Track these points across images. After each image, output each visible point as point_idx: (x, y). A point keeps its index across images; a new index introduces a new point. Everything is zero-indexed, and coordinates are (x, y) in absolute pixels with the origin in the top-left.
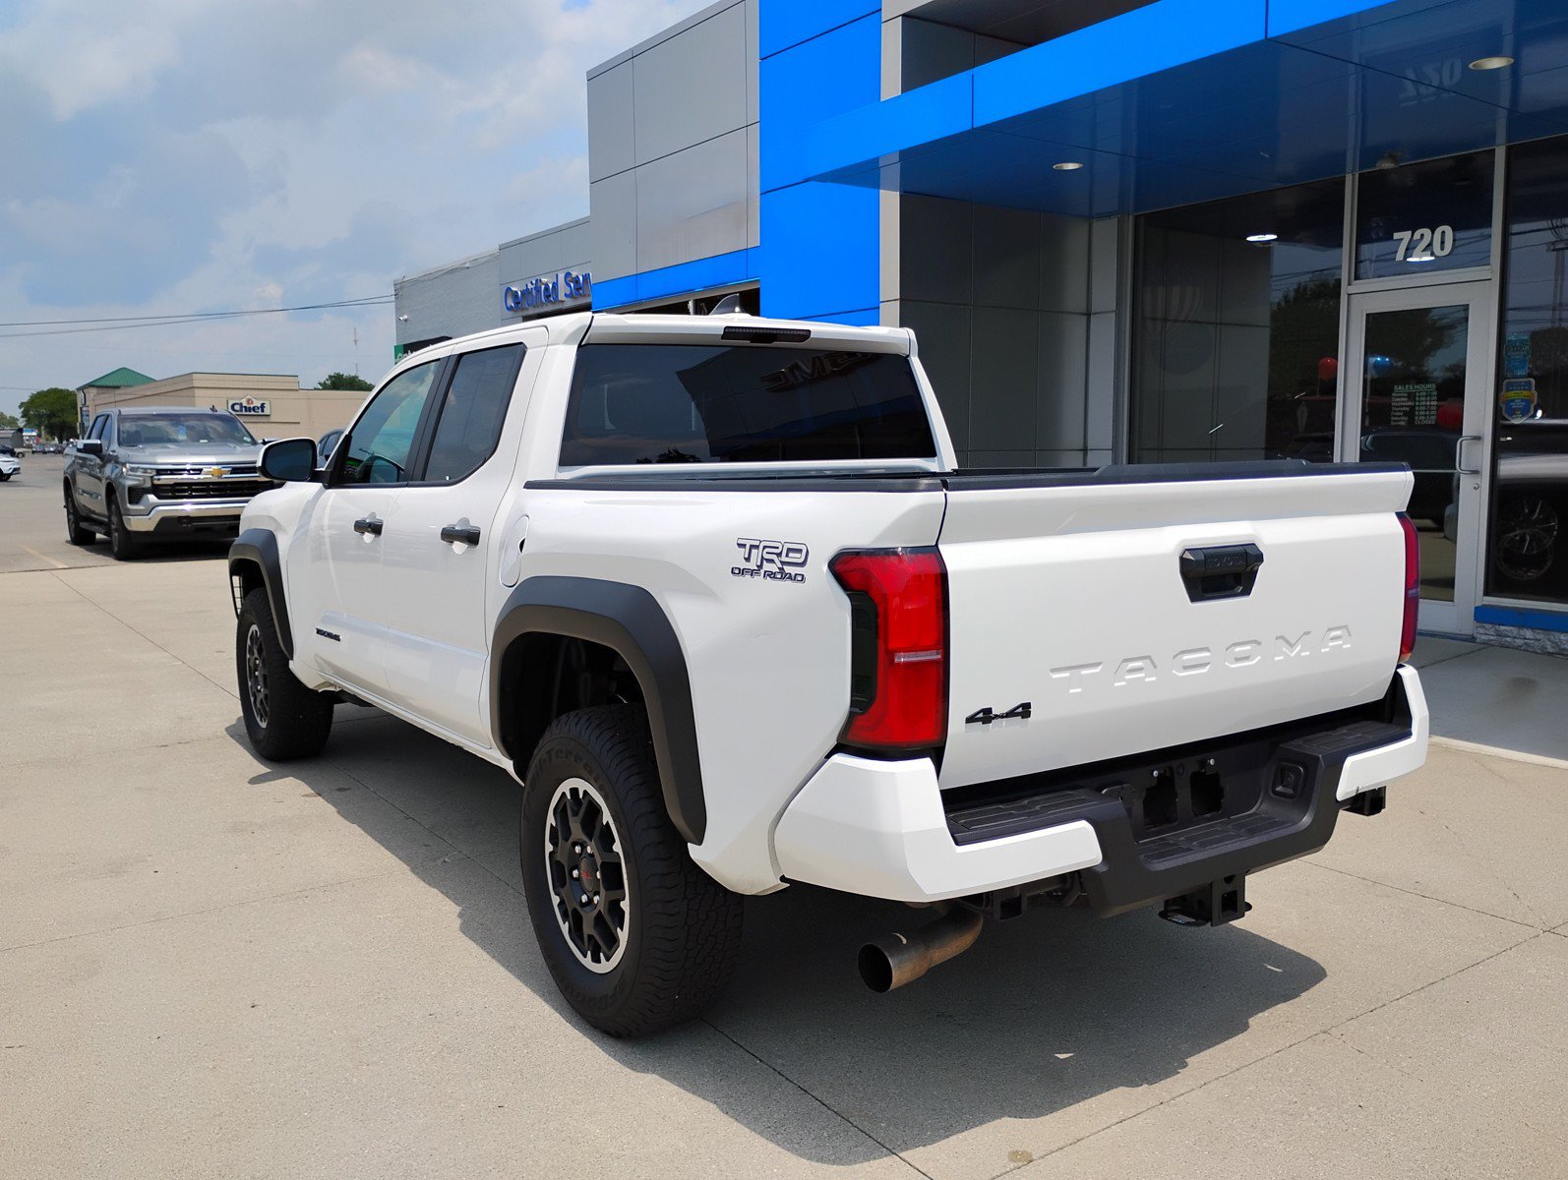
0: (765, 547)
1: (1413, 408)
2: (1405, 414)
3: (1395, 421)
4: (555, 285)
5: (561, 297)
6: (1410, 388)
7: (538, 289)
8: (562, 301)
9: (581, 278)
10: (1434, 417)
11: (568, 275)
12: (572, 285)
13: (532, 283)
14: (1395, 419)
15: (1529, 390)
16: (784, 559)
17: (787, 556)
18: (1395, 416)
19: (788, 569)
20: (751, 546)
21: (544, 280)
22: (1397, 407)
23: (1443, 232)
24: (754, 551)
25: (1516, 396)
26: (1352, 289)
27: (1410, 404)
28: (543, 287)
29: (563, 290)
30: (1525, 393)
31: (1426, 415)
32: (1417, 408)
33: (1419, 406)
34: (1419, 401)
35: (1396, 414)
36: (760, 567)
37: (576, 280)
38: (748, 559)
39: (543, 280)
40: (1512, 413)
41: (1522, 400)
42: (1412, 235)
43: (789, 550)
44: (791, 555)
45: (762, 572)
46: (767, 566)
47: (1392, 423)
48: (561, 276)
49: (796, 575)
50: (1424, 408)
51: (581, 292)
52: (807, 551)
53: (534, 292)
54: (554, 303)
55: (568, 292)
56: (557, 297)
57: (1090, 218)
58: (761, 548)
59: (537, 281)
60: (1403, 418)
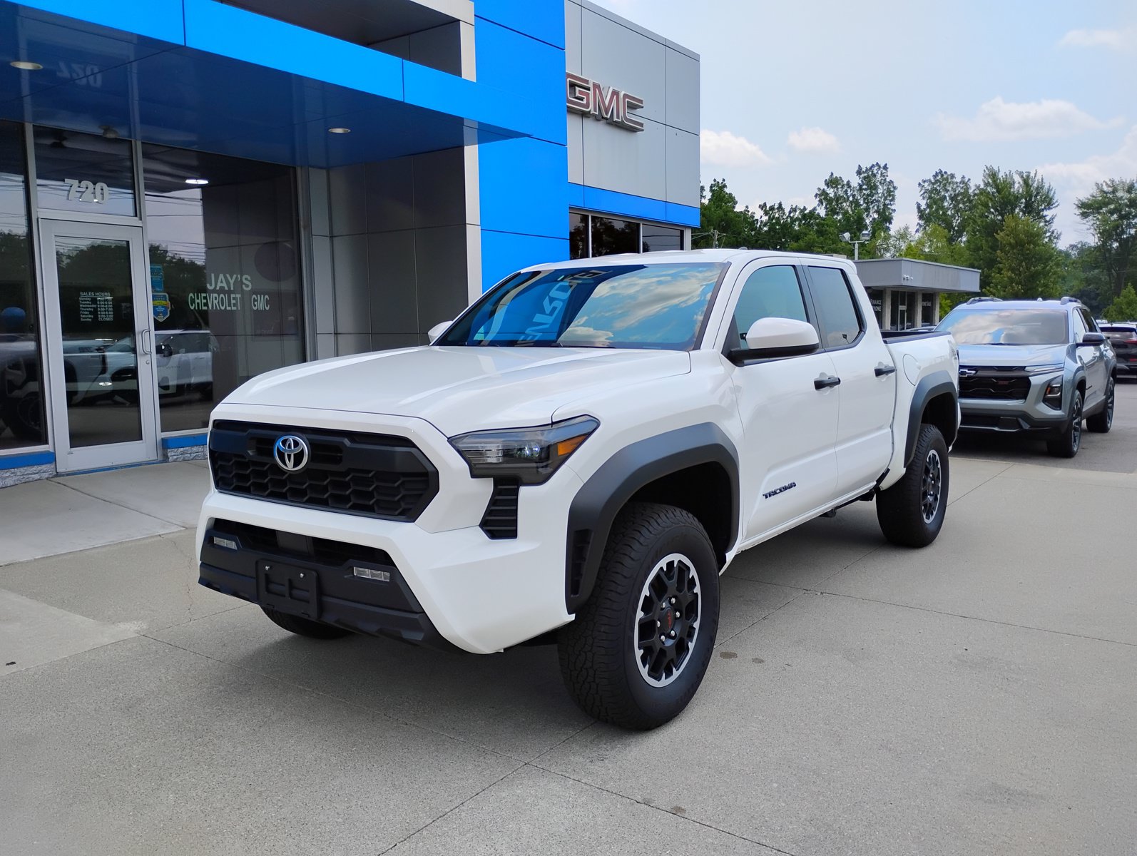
1: (96, 310)
2: (91, 313)
3: (84, 318)
6: (91, 294)
10: (112, 316)
14: (84, 316)
15: (166, 300)
18: (83, 314)
22: (84, 308)
23: (102, 187)
25: (159, 304)
27: (93, 306)
31: (106, 315)
32: (99, 309)
33: (100, 308)
34: (100, 304)
35: (85, 313)
40: (158, 315)
41: (163, 307)
47: (82, 320)
50: (104, 309)
60: (90, 316)
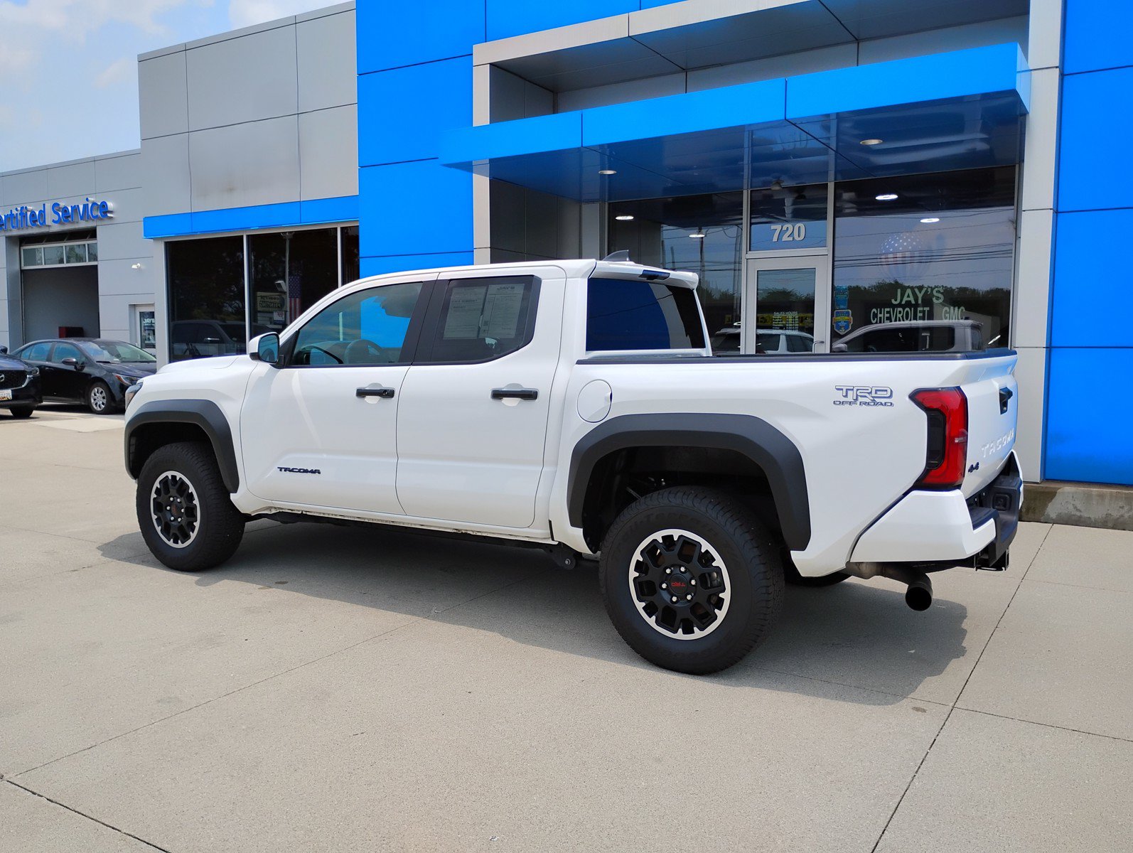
0: (858, 390)
1: (785, 325)
2: (781, 328)
4: (42, 213)
5: (48, 222)
7: (24, 216)
8: (49, 226)
9: (70, 209)
10: (797, 330)
11: (56, 205)
12: (61, 214)
13: (17, 209)
14: (775, 331)
15: (848, 316)
16: (874, 395)
17: (876, 393)
19: (877, 400)
20: (847, 390)
21: (30, 208)
22: (776, 324)
23: (799, 227)
24: (849, 392)
25: (841, 319)
26: (748, 256)
27: (783, 323)
28: (29, 213)
29: (50, 217)
30: (846, 318)
31: (792, 329)
33: (788, 324)
34: (789, 321)
35: (776, 328)
36: (857, 399)
37: (65, 210)
38: (846, 396)
39: (28, 207)
40: (840, 328)
41: (845, 322)
42: (782, 227)
43: (876, 391)
44: (878, 393)
45: (858, 403)
46: (860, 399)
48: (49, 207)
49: (885, 403)
50: (791, 325)
51: (70, 219)
52: (891, 391)
53: (19, 217)
54: (40, 227)
55: (56, 219)
56: (44, 221)
57: (580, 201)
58: (855, 390)
59: (22, 208)
